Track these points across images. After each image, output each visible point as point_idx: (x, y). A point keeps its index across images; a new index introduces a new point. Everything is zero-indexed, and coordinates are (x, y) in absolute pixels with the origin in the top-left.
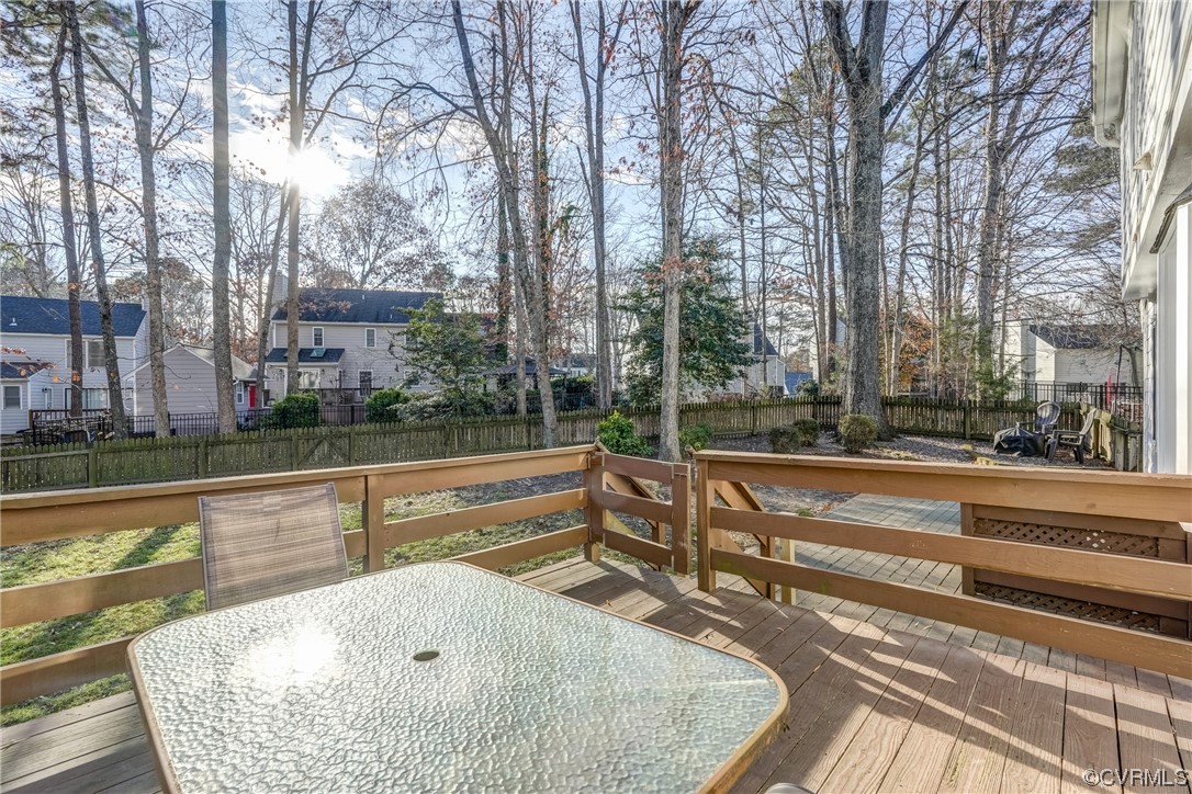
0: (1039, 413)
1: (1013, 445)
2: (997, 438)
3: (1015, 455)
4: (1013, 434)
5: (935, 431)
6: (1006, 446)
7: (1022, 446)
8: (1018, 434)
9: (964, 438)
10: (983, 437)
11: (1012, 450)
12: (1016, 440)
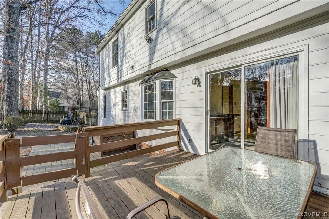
0: (68, 114)
1: (66, 122)
2: (61, 121)
3: (66, 125)
4: (65, 119)
5: (37, 121)
6: (64, 123)
7: (68, 122)
8: (67, 119)
9: (48, 122)
10: (53, 121)
11: (65, 124)
12: (66, 121)
